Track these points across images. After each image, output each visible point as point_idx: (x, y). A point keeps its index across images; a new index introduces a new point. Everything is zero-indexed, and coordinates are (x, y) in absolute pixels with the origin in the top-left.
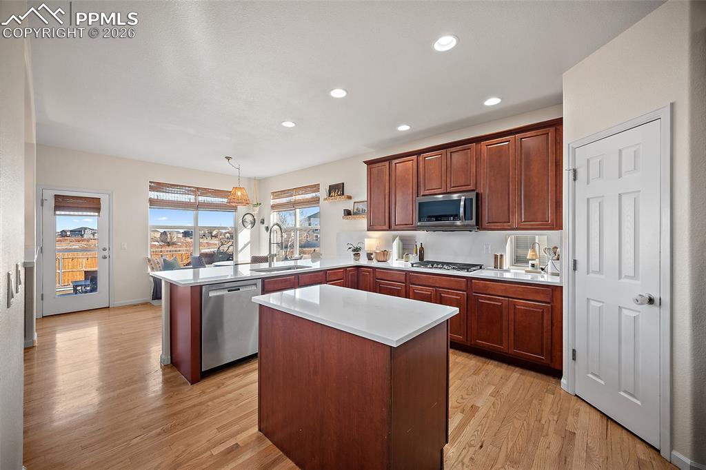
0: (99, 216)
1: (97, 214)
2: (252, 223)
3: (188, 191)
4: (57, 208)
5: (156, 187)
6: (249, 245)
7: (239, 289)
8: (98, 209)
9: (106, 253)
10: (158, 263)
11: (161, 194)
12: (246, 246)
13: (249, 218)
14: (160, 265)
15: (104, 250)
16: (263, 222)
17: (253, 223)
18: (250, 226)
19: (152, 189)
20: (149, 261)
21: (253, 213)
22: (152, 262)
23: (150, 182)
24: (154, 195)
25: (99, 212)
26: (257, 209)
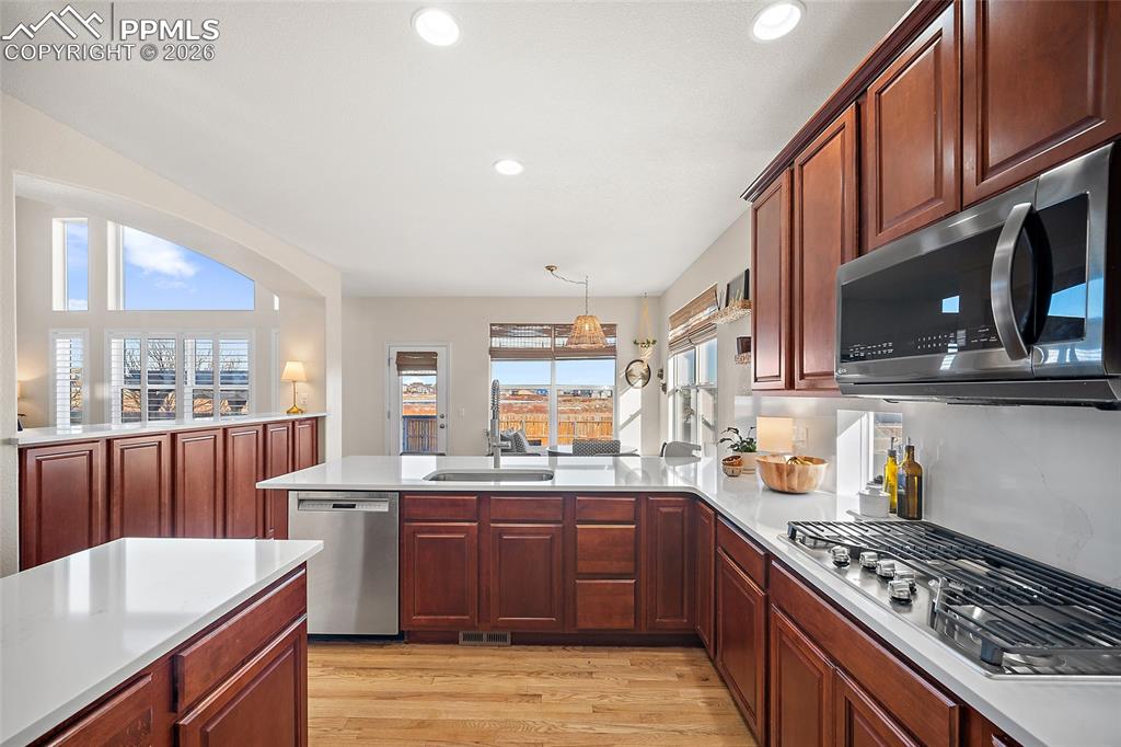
2: (643, 377)
3: (540, 331)
4: (400, 367)
5: (500, 330)
6: (639, 417)
7: (354, 506)
8: (434, 366)
9: (444, 421)
11: (505, 339)
12: (633, 418)
13: (638, 369)
15: (442, 417)
16: (659, 375)
17: (647, 378)
18: (640, 383)
19: (493, 334)
21: (642, 358)
23: (492, 325)
24: (497, 342)
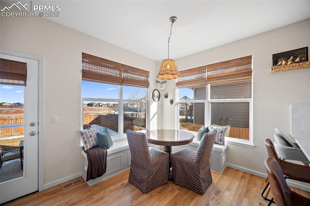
0: (25, 85)
1: (22, 82)
9: (35, 129)
10: (91, 136)
13: (156, 93)
14: (93, 138)
15: (32, 125)
16: (166, 96)
17: (159, 97)
18: (157, 100)
20: (82, 134)
21: (157, 89)
22: (84, 136)
25: (25, 80)
26: (164, 85)
